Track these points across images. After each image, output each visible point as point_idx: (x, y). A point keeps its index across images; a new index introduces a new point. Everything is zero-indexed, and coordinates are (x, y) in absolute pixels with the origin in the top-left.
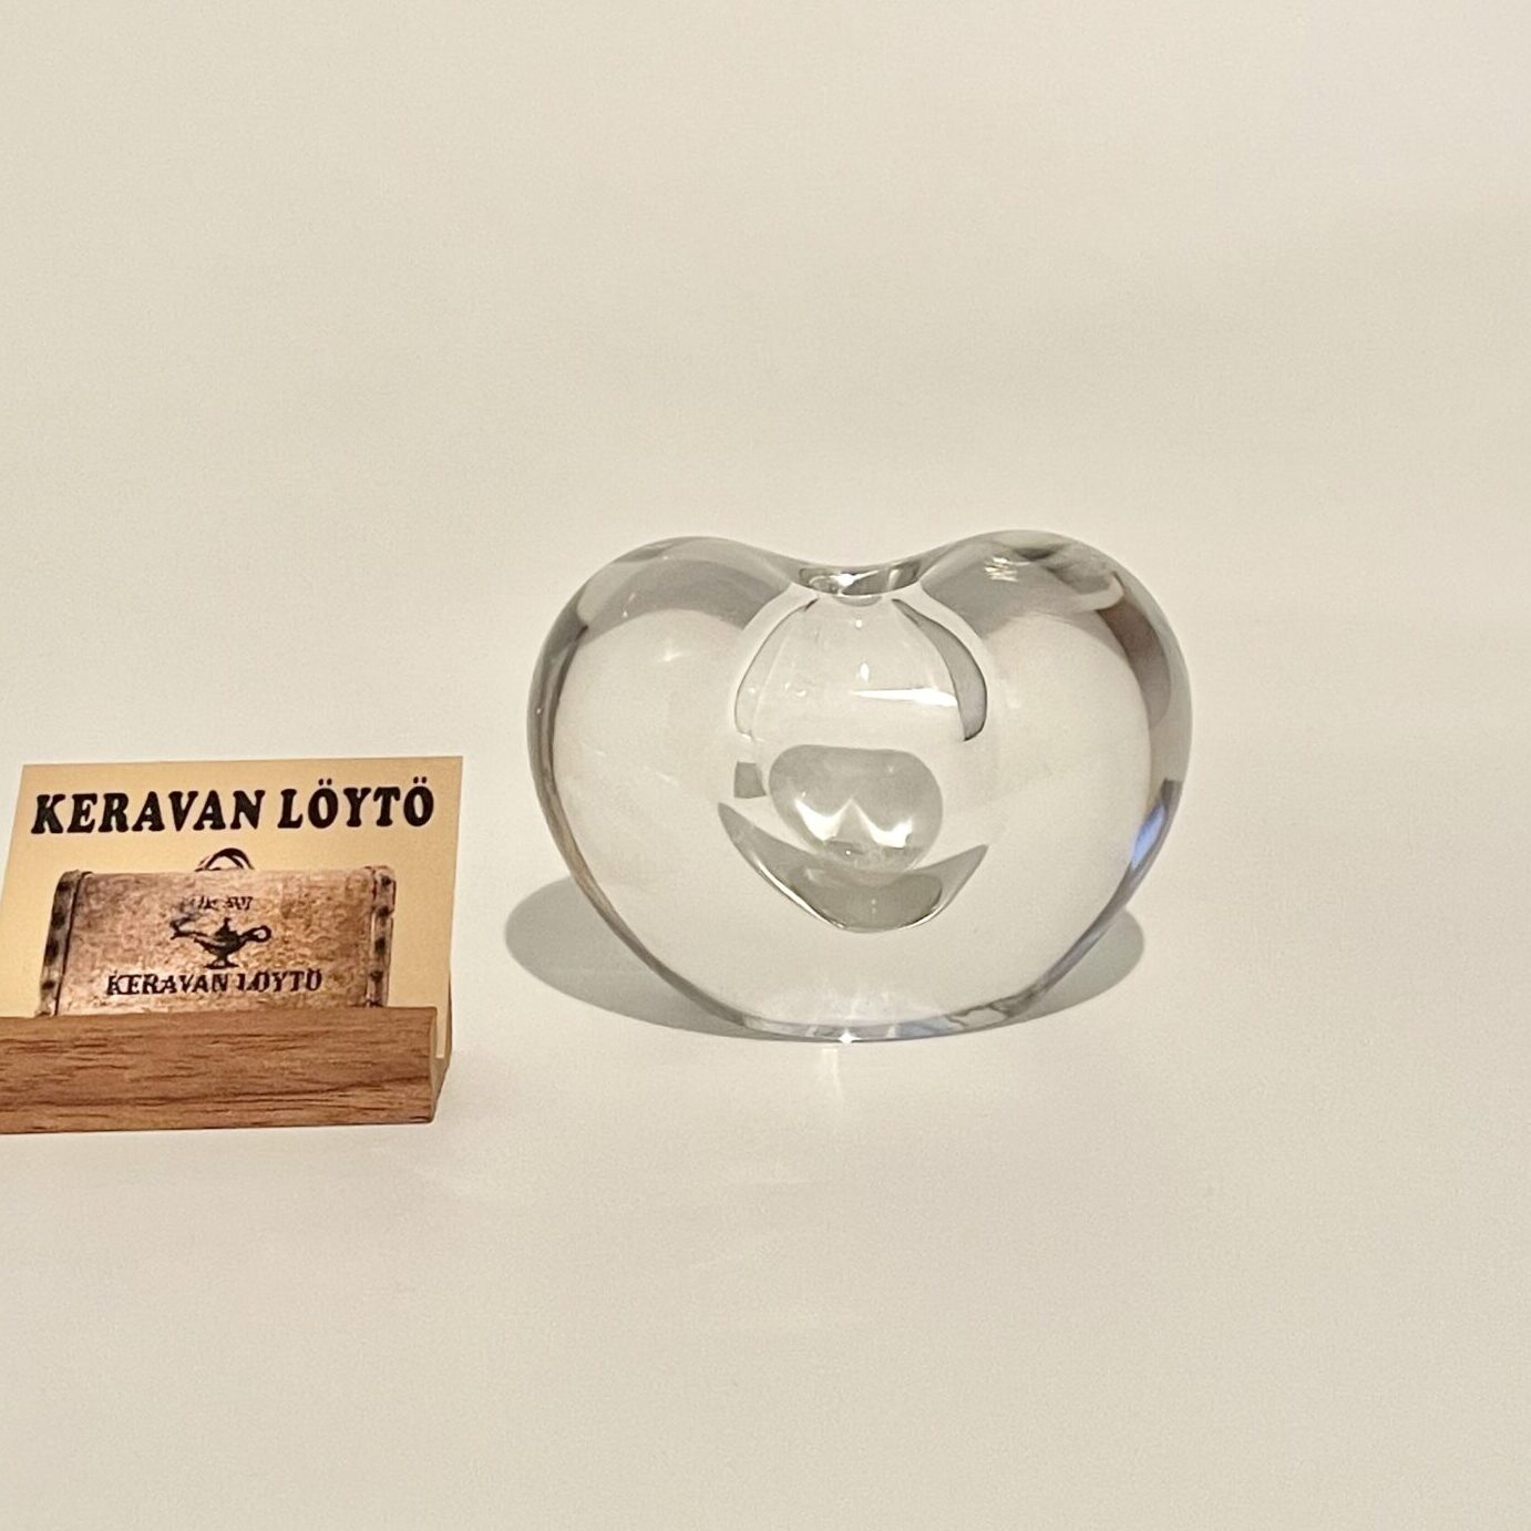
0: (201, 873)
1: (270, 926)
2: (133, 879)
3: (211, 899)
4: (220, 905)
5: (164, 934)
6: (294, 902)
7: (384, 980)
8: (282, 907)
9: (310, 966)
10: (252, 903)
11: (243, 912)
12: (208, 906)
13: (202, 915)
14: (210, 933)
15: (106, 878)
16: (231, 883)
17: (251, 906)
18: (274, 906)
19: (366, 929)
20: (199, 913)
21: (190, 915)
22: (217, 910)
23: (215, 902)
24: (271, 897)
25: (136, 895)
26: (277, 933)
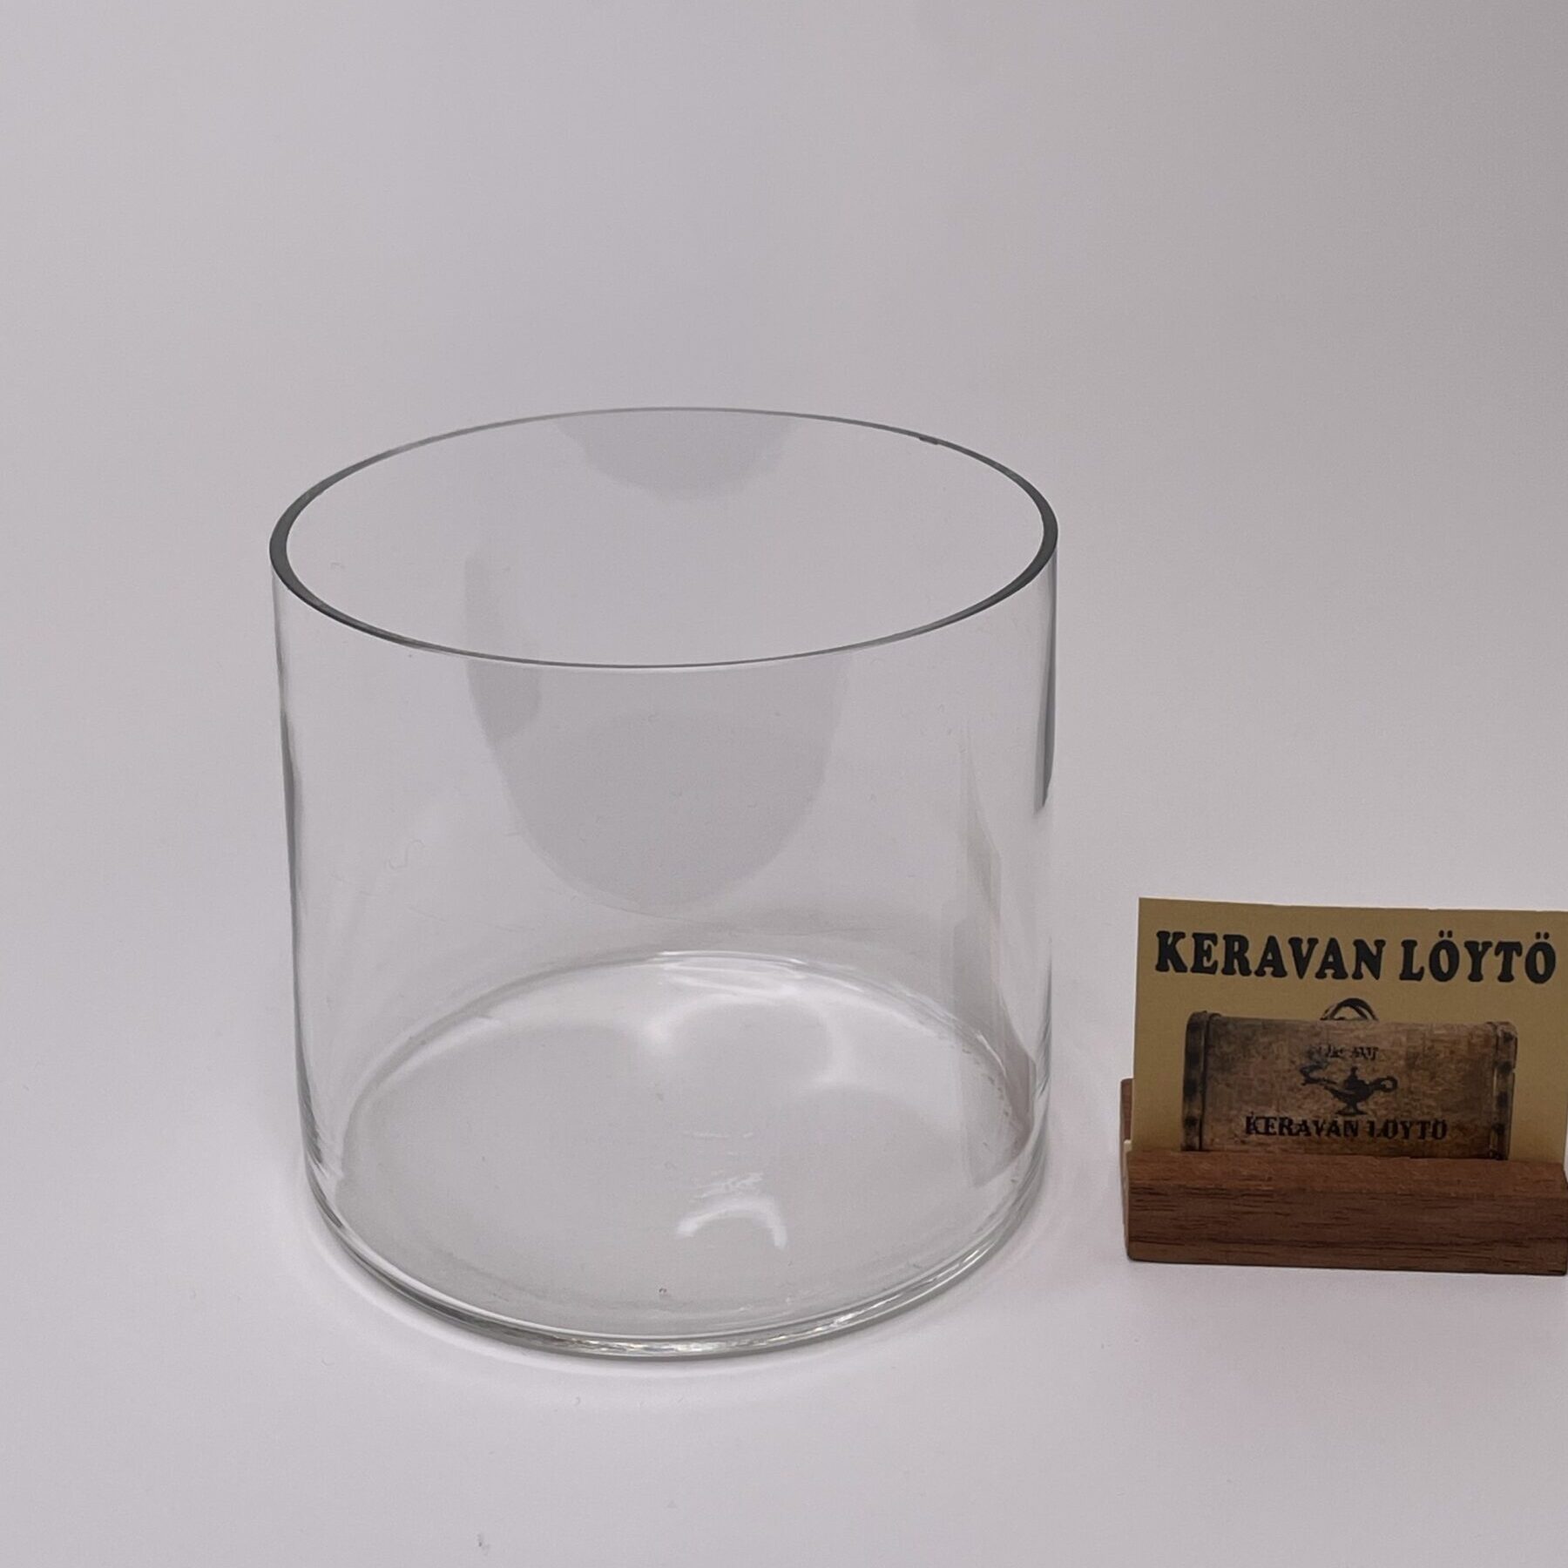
0: (1326, 1022)
1: (1397, 1078)
2: (1260, 1023)
3: (1339, 1048)
4: (1348, 1054)
5: (1295, 1080)
6: (1418, 1054)
7: (1507, 1132)
8: (1407, 1059)
9: (1436, 1116)
10: (1377, 1053)
11: (1369, 1061)
12: (1335, 1055)
13: (1329, 1064)
14: (1337, 1081)
15: (1236, 1020)
16: (1356, 1033)
17: (1377, 1056)
18: (1400, 1058)
19: (1489, 1084)
20: (1326, 1062)
21: (1318, 1062)
22: (1343, 1058)
23: (1341, 1051)
24: (1395, 1049)
25: (1265, 1040)
26: (1403, 1082)
